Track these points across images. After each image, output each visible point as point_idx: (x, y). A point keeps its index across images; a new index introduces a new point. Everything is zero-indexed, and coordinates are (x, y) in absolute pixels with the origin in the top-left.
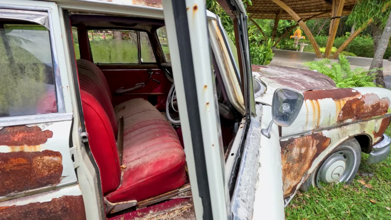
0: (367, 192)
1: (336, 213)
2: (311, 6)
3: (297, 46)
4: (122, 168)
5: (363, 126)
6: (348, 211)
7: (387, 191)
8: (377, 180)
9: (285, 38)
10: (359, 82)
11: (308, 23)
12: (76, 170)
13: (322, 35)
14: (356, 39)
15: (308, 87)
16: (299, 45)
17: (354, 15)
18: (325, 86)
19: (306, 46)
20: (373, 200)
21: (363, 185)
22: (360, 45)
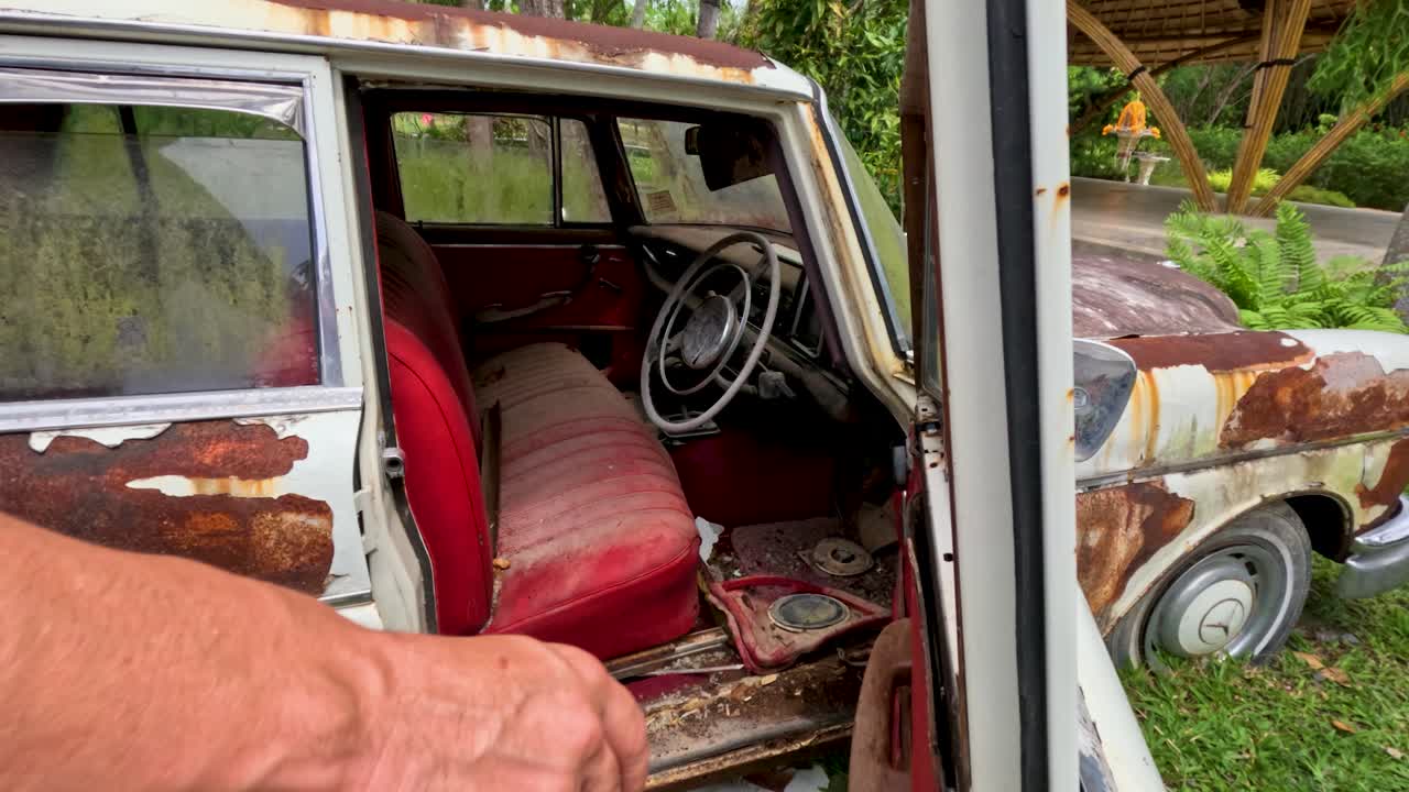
0: (1325, 695)
1: (1204, 756)
2: (1188, 16)
3: (1126, 164)
4: (498, 567)
5: (1316, 466)
6: (1248, 751)
7: (1400, 697)
8: (1369, 656)
9: (1082, 133)
10: (1340, 306)
11: (1174, 78)
12: (368, 557)
13: (1227, 122)
14: (1357, 142)
15: (1127, 323)
16: (1136, 161)
17: (1338, 56)
18: (1195, 322)
19: (1162, 163)
20: (1342, 724)
21: (1314, 671)
22: (1373, 163)
